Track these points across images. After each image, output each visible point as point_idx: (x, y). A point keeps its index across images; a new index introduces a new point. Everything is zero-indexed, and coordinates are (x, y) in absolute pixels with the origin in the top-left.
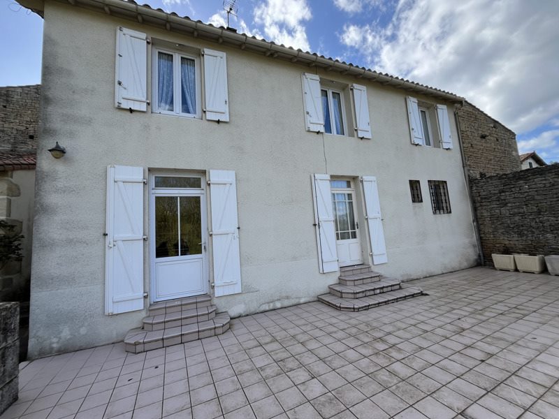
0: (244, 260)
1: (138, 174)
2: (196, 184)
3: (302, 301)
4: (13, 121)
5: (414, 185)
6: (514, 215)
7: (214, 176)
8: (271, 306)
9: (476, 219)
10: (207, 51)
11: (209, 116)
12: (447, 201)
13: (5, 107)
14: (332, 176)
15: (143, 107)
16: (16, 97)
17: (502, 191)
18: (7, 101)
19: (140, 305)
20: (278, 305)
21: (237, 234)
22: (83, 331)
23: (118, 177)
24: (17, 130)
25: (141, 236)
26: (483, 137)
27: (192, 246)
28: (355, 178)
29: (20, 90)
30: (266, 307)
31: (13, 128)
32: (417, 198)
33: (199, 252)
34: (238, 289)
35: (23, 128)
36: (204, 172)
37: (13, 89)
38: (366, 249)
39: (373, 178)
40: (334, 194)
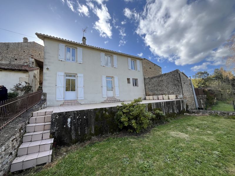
0: (85, 93)
1: (63, 74)
2: (75, 76)
3: (98, 103)
4: (10, 54)
5: (128, 79)
6: (151, 87)
7: (79, 75)
8: (90, 103)
9: (145, 88)
10: (78, 48)
11: (78, 62)
12: (138, 84)
13: (7, 49)
14: (106, 76)
15: (64, 60)
16: (11, 46)
17: (149, 82)
18: (8, 47)
19: (63, 99)
20: (92, 103)
21: (83, 87)
22: (52, 103)
23: (59, 74)
24: (11, 57)
25: (63, 86)
26: (150, 68)
27: (73, 89)
28: (113, 77)
29: (12, 44)
30: (89, 103)
31: (10, 56)
32: (129, 82)
33: (75, 91)
34: (83, 99)
35: (13, 56)
36: (76, 74)
37: (10, 44)
38: (114, 93)
39: (117, 77)
40: (107, 81)
